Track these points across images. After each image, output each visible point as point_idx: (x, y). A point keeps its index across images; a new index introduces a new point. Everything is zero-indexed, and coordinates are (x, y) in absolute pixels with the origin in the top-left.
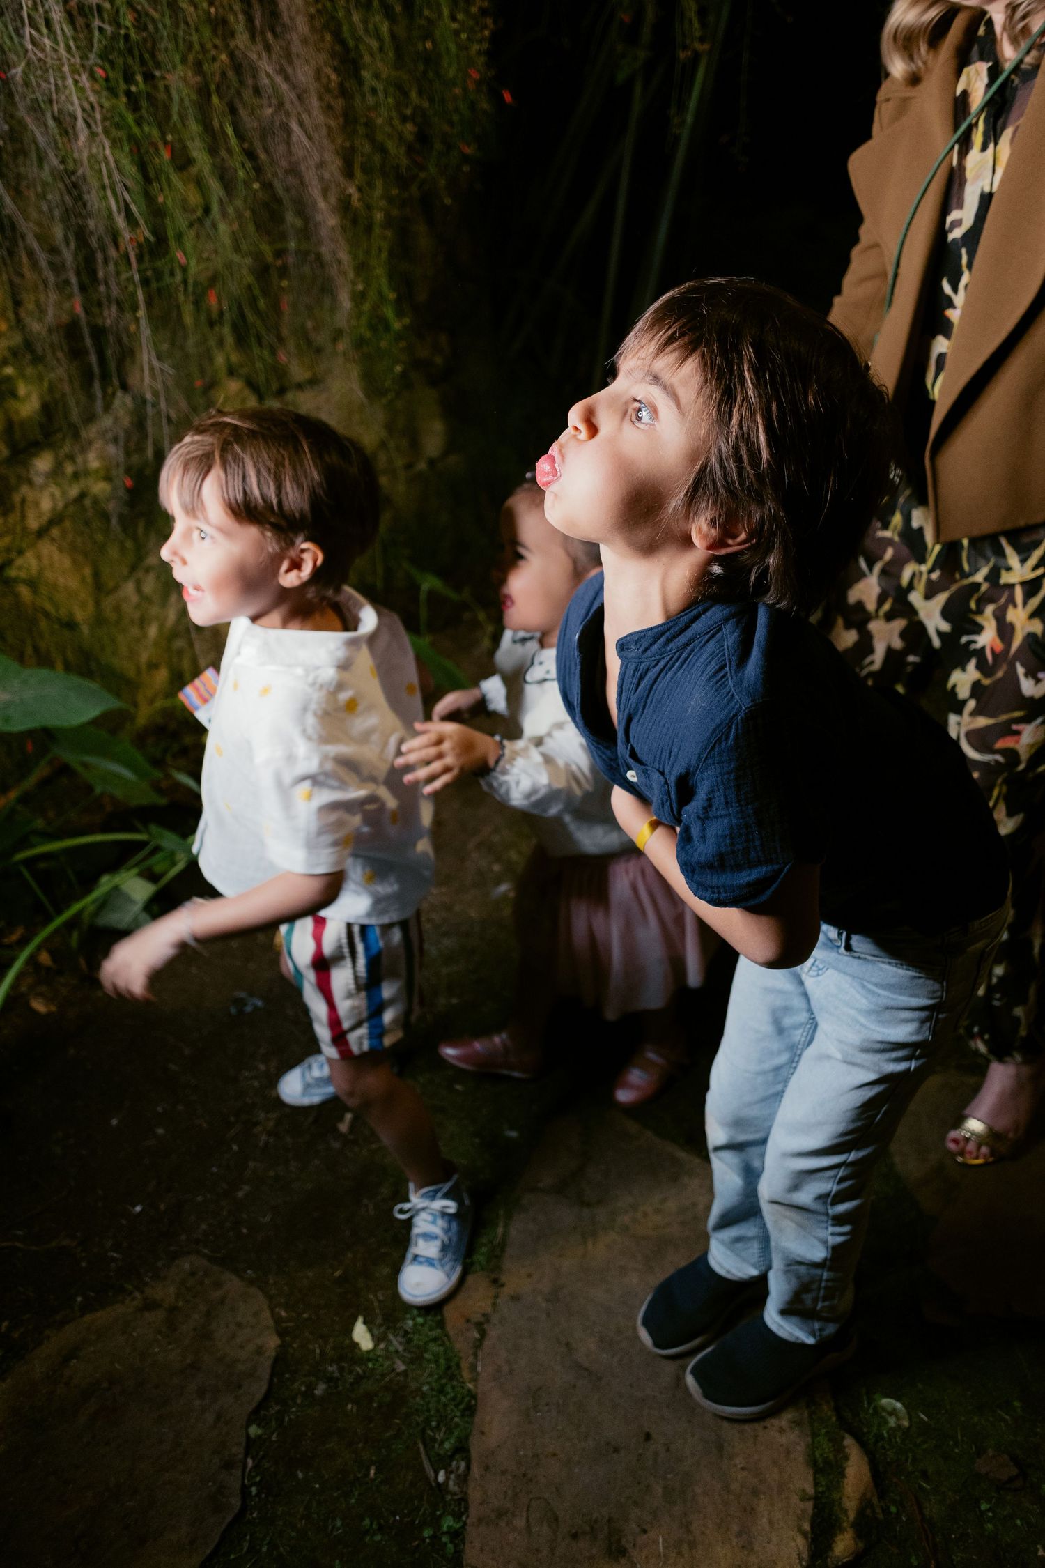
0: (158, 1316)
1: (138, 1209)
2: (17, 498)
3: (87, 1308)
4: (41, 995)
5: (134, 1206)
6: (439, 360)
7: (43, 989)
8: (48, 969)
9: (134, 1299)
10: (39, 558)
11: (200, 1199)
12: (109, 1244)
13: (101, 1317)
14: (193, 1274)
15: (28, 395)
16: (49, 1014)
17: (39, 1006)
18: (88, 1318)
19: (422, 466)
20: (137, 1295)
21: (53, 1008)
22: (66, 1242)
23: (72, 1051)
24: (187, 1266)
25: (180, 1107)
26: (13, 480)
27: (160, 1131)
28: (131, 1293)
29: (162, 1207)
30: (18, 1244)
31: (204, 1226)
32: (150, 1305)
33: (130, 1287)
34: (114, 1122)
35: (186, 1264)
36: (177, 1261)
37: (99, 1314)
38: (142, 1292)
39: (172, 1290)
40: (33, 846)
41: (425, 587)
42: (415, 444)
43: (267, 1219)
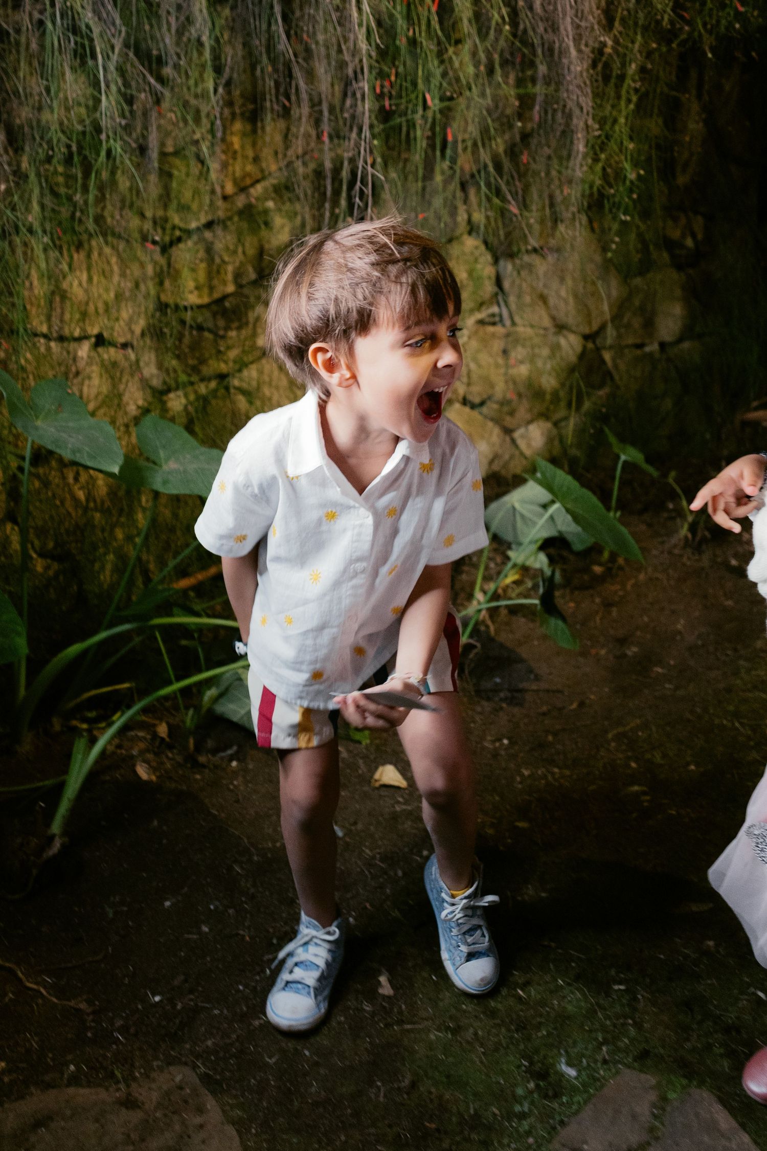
0: (135, 1117)
1: (157, 999)
2: (251, 316)
3: (74, 1080)
4: (145, 761)
5: (154, 995)
6: (689, 242)
7: (150, 756)
8: (163, 739)
9: (118, 1090)
10: (261, 372)
11: (216, 1012)
12: (119, 1023)
13: (83, 1094)
14: (181, 1088)
15: (283, 227)
16: (148, 783)
17: (142, 772)
18: (71, 1091)
19: (652, 347)
20: (122, 1086)
21: (154, 778)
22: (83, 1006)
23: (155, 823)
24: (178, 1078)
25: (231, 911)
26: (252, 299)
27: (205, 929)
28: (118, 1082)
29: (179, 1007)
30: (42, 990)
31: (209, 1043)
32: (130, 1103)
33: (118, 1074)
34: (167, 904)
35: (179, 1074)
36: (171, 1068)
37: (82, 1091)
38: (128, 1086)
39: (155, 1096)
40: (171, 615)
41: (623, 458)
42: (649, 324)
43: (271, 1061)
